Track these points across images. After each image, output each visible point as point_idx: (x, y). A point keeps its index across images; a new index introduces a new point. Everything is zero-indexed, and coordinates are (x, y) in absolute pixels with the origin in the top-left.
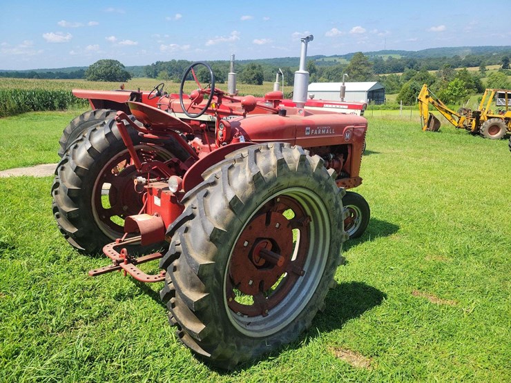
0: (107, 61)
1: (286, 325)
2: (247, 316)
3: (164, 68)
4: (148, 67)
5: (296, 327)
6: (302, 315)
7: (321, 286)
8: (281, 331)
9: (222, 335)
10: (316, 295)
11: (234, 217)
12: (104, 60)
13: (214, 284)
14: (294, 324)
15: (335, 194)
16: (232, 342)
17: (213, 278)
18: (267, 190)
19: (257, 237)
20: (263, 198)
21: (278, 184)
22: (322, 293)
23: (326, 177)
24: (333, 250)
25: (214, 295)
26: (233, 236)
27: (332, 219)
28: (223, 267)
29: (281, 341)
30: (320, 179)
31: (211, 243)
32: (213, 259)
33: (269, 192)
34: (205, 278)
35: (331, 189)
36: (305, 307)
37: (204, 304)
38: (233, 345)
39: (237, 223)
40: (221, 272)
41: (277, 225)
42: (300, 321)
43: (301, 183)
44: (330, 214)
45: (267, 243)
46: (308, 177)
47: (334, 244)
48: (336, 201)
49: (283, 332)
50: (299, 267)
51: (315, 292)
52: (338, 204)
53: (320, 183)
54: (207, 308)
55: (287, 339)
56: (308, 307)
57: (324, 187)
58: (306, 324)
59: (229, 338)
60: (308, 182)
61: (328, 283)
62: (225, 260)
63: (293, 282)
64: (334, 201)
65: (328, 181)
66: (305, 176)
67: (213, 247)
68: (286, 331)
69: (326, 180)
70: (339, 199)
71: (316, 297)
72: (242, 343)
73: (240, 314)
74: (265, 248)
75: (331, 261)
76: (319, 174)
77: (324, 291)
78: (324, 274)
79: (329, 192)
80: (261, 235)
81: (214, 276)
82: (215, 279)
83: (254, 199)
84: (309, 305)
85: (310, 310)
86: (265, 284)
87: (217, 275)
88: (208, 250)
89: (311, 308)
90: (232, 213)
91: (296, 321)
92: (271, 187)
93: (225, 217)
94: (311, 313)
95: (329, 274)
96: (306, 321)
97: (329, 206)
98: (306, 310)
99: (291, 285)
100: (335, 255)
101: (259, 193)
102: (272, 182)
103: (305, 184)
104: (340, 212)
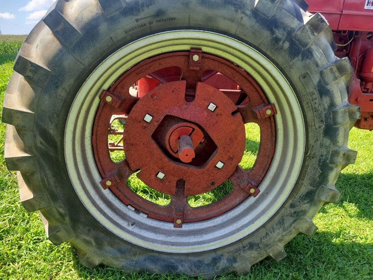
5: (215, 261)
6: (232, 249)
7: (278, 220)
8: (187, 255)
9: (67, 219)
10: (264, 231)
11: (61, 51)
13: (39, 145)
14: (213, 255)
15: (317, 65)
16: (88, 235)
17: (35, 136)
18: (135, 18)
19: (167, 112)
20: (126, 32)
21: (159, 13)
22: (277, 232)
23: (294, 24)
24: (310, 170)
25: (42, 161)
26: (69, 82)
27: (310, 115)
28: (56, 126)
29: (180, 268)
30: (271, 24)
31: (26, 82)
32: (30, 107)
33: (140, 22)
34: (20, 131)
35: (308, 54)
36: (240, 241)
37: (25, 166)
38: (87, 238)
39: (69, 61)
40: (51, 131)
41: (212, 107)
42: (226, 256)
43: (223, 24)
44: (304, 104)
45: (194, 129)
46: (240, 15)
47: (314, 161)
48: (320, 82)
49: (190, 258)
50: (253, 183)
51: (264, 226)
52: (328, 87)
53: (273, 33)
54: (33, 174)
55: (191, 270)
56: (246, 242)
57: (287, 45)
58: (236, 265)
59: (81, 228)
60: (241, 25)
61: (293, 223)
62: (58, 116)
63: (238, 201)
64: (316, 79)
65: (299, 33)
66: (228, 11)
67: (29, 89)
68: (196, 259)
69: (292, 30)
70: (329, 77)
71: (264, 234)
72: (105, 243)
73: (133, 209)
74: (190, 135)
75: (303, 190)
76: (271, 14)
77: (281, 230)
78: (288, 205)
79: (300, 57)
80: (175, 112)
81: (37, 133)
82: (39, 139)
83: (103, 27)
84: (250, 240)
85: (249, 249)
86: (187, 186)
87: (45, 134)
88: (22, 91)
89: (251, 246)
90: (57, 42)
91: (219, 253)
92: (142, 15)
93: (46, 48)
94: (249, 252)
95: (297, 209)
96: (238, 260)
97: (299, 86)
98: (240, 245)
99: (233, 203)
100: (314, 180)
101: (112, 20)
102: (143, 6)
103: (233, 29)
104: (332, 105)
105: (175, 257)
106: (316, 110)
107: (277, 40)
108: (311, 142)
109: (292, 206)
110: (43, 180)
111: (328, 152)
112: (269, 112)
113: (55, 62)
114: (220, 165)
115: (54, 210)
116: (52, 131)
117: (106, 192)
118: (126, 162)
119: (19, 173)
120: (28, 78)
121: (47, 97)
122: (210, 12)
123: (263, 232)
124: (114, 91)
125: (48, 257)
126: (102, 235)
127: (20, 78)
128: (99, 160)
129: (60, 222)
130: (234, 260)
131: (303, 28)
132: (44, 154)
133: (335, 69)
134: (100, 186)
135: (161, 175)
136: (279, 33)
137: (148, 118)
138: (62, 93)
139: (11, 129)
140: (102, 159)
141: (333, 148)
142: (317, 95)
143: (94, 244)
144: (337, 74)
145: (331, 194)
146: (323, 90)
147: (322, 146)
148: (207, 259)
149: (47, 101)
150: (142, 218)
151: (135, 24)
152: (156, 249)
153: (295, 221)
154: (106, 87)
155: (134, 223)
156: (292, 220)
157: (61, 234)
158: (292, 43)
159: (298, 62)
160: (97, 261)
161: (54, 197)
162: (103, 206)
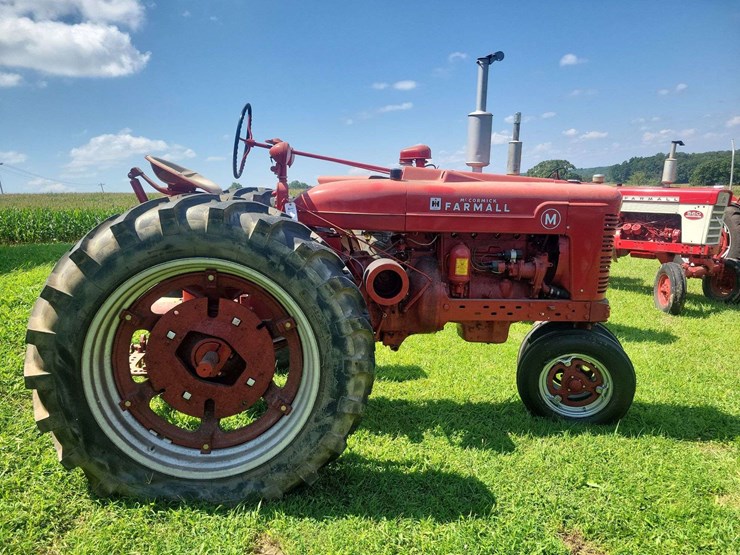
0: (552, 162)
1: (224, 476)
2: (170, 442)
3: (642, 168)
4: (616, 167)
5: (241, 486)
7: (304, 437)
9: (81, 440)
10: (292, 449)
11: (83, 280)
12: (549, 162)
13: (58, 363)
14: (240, 480)
15: (313, 284)
16: (101, 457)
17: (54, 354)
18: (146, 252)
19: (190, 329)
20: (140, 262)
21: (168, 247)
22: (304, 450)
23: (286, 251)
24: (328, 382)
25: (59, 378)
26: (88, 306)
27: (317, 327)
28: (75, 345)
29: (202, 494)
30: (266, 252)
31: (50, 306)
32: (53, 329)
33: (152, 255)
34: (41, 350)
35: (302, 274)
36: (268, 462)
37: (43, 385)
38: (102, 462)
39: (90, 288)
40: (70, 350)
41: (236, 321)
42: (254, 480)
43: (225, 253)
44: (310, 316)
45: (220, 345)
46: (237, 246)
47: (330, 371)
48: (318, 297)
49: (214, 484)
50: (286, 400)
51: (291, 444)
52: (327, 302)
53: (268, 258)
54: (49, 392)
55: (213, 496)
56: (273, 464)
57: (282, 268)
58: (264, 490)
59: (95, 449)
60: (239, 252)
61: (320, 438)
62: (77, 335)
63: (272, 421)
64: (314, 295)
65: (290, 258)
66: (227, 243)
67: (52, 312)
68: (221, 485)
69: (285, 256)
70: (326, 294)
71: (292, 453)
72: (121, 467)
73: (156, 434)
74: (216, 351)
75: (325, 401)
76: (264, 244)
77: (308, 447)
78: (312, 420)
79: (296, 277)
80: (199, 328)
81: (57, 352)
82: (58, 357)
83: (120, 260)
84: (277, 461)
85: (277, 471)
86: (217, 407)
87: (63, 353)
88: (46, 315)
89: (280, 468)
90: (80, 273)
91: (246, 477)
92: (153, 249)
93: (70, 277)
94: (277, 475)
95: (322, 423)
96: (266, 485)
97: (303, 302)
98: (268, 467)
99: (268, 424)
100: (333, 392)
101: (128, 254)
102: (154, 242)
103: (234, 256)
104: (334, 317)
105: (198, 484)
106: (320, 322)
107: (273, 264)
108: (324, 353)
109: (317, 420)
110: (59, 398)
111: (341, 361)
112: (288, 325)
113: (78, 289)
114: (251, 382)
115: (68, 430)
116: (70, 348)
117: (125, 414)
118: (149, 383)
119: (35, 391)
120: (52, 303)
121: (68, 319)
122: (212, 245)
123: (290, 452)
124: (134, 309)
125: (59, 487)
126: (117, 458)
127: (45, 303)
128: (119, 379)
129: (73, 443)
130: (262, 485)
131: (294, 254)
132: (62, 373)
133: (329, 286)
134: (119, 407)
135: (187, 396)
136: (273, 259)
137: (171, 335)
138: (81, 314)
139: (31, 349)
140: (122, 379)
141: (345, 358)
142: (318, 309)
143: (108, 468)
144: (332, 290)
145: (352, 404)
146: (323, 305)
147: (333, 356)
148: (233, 485)
149: (68, 321)
150: (165, 444)
151: (148, 256)
152: (176, 475)
153: (322, 436)
154: (126, 306)
155: (153, 447)
156: (318, 435)
157: (75, 457)
158: (287, 266)
159: (294, 281)
160: (111, 488)
161: (69, 417)
162: (120, 428)
